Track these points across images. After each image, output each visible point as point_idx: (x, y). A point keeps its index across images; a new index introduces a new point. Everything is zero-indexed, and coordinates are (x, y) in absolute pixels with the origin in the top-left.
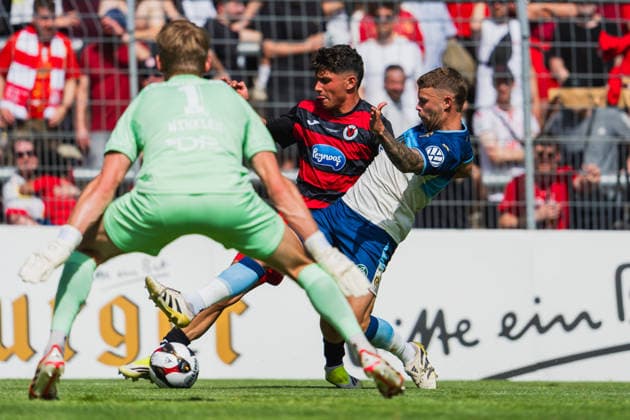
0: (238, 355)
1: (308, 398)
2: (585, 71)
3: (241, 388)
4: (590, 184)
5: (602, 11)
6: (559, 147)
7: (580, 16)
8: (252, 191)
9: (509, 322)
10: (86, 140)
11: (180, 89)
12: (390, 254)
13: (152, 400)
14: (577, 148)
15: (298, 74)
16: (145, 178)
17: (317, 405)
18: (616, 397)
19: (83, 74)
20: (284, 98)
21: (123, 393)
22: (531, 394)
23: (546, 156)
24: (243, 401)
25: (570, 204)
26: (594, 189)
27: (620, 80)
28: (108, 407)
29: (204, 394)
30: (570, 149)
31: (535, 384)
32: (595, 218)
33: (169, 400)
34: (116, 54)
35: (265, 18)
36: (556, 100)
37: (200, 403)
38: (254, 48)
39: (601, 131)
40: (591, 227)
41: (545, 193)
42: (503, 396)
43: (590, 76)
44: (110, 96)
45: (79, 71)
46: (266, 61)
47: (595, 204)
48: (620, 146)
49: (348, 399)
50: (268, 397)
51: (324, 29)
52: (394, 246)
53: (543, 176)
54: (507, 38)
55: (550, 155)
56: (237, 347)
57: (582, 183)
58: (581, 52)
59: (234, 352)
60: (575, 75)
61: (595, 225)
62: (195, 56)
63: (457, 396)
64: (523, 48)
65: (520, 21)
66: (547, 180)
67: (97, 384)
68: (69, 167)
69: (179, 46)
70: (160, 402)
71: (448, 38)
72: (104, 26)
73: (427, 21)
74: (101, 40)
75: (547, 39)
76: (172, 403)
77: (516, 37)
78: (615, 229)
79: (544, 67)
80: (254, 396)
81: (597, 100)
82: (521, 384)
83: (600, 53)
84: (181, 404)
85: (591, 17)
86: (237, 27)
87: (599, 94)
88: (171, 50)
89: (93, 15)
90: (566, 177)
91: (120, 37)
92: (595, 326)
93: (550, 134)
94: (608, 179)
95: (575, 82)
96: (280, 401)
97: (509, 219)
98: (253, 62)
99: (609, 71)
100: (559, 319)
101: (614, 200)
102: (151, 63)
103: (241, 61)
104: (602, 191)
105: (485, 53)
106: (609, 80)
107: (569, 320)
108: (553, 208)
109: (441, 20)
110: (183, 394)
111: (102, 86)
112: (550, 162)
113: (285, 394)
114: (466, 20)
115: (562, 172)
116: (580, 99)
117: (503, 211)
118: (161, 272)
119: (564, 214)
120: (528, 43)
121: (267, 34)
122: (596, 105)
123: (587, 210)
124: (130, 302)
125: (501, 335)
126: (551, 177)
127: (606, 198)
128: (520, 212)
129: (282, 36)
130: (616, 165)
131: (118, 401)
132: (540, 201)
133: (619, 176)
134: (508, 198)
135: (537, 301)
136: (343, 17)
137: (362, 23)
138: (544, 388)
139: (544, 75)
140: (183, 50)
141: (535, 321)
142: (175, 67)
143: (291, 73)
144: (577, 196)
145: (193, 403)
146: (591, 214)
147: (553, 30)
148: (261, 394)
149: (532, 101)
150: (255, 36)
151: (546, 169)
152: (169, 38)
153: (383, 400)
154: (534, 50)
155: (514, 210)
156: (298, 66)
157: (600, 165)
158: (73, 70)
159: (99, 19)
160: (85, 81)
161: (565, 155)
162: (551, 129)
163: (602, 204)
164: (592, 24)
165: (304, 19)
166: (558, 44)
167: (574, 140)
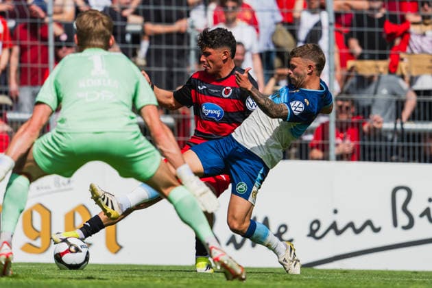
0: (121, 247)
1: (171, 279)
2: (374, 48)
3: (122, 271)
4: (375, 129)
5: (387, 5)
6: (353, 102)
7: (371, 9)
8: (139, 130)
9: (315, 226)
10: (16, 92)
11: (90, 58)
12: (264, 176)
13: (59, 278)
14: (366, 103)
15: (169, 47)
16: (62, 121)
17: (177, 283)
18: (390, 281)
19: (16, 45)
20: (158, 64)
21: (38, 273)
22: (329, 278)
23: (344, 109)
24: (124, 280)
25: (361, 143)
26: (377, 132)
27: (398, 55)
28: (27, 282)
29: (97, 274)
30: (361, 104)
31: (332, 271)
32: (378, 153)
33: (72, 279)
34: (39, 31)
35: (146, 7)
36: (352, 68)
37: (93, 281)
38: (138, 28)
39: (384, 92)
40: (375, 160)
41: (343, 135)
42: (310, 280)
43: (377, 52)
44: (34, 61)
45: (12, 42)
46: (146, 37)
47: (378, 143)
48: (397, 102)
49: (199, 280)
50: (142, 277)
51: (188, 16)
52: (267, 170)
53: (342, 123)
54: (319, 24)
55: (347, 108)
56: (120, 242)
57: (369, 128)
58: (371, 35)
59: (118, 245)
60: (366, 51)
61: (378, 158)
62: (102, 35)
63: (276, 278)
64: (329, 32)
65: (329, 13)
66: (344, 126)
67: (20, 266)
68: (4, 111)
69: (91, 28)
70: (64, 280)
71: (277, 24)
72: (31, 11)
73: (262, 11)
74: (28, 21)
75: (347, 26)
76: (74, 280)
77: (325, 23)
78: (392, 161)
79: (345, 46)
80: (132, 277)
81: (382, 69)
82: (322, 271)
83: (384, 36)
84: (79, 282)
85: (378, 10)
86: (126, 13)
87: (383, 65)
88: (86, 31)
89: (23, 3)
90: (358, 124)
91: (43, 19)
92: (376, 230)
93: (347, 93)
94: (388, 126)
95: (366, 56)
96: (151, 280)
97: (316, 153)
98: (137, 38)
99: (391, 49)
100: (351, 225)
101: (392, 141)
102: (64, 37)
103: (128, 38)
104: (384, 134)
105: (302, 35)
106: (390, 55)
107: (358, 226)
108: (349, 146)
109: (272, 11)
110: (81, 274)
111: (29, 53)
112: (347, 113)
113: (154, 275)
114: (289, 11)
115: (355, 120)
116: (369, 68)
117: (312, 147)
118: (68, 187)
119: (356, 149)
120: (333, 28)
121: (147, 19)
122: (381, 73)
123: (372, 148)
124: (46, 208)
125: (309, 236)
126: (347, 123)
127: (386, 140)
128: (324, 148)
129: (158, 20)
130: (394, 116)
131: (35, 278)
132: (339, 141)
133: (396, 124)
134: (316, 138)
135: (336, 212)
136: (202, 7)
137: (215, 11)
138: (339, 274)
139: (344, 51)
140: (94, 30)
141: (333, 226)
142: (88, 42)
143: (164, 47)
144: (366, 137)
145: (88, 281)
146: (375, 150)
147: (351, 19)
148: (137, 275)
149: (335, 69)
150: (139, 19)
151: (344, 118)
152: (84, 22)
153: (224, 280)
154: (338, 33)
155: (321, 146)
156: (169, 42)
157: (383, 115)
158: (8, 42)
159: (28, 6)
160: (16, 50)
161: (358, 107)
162: (348, 90)
163: (383, 143)
164: (379, 15)
165: (174, 8)
166: (355, 29)
167: (364, 97)
